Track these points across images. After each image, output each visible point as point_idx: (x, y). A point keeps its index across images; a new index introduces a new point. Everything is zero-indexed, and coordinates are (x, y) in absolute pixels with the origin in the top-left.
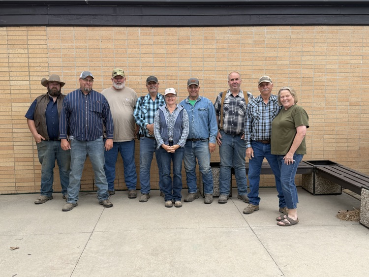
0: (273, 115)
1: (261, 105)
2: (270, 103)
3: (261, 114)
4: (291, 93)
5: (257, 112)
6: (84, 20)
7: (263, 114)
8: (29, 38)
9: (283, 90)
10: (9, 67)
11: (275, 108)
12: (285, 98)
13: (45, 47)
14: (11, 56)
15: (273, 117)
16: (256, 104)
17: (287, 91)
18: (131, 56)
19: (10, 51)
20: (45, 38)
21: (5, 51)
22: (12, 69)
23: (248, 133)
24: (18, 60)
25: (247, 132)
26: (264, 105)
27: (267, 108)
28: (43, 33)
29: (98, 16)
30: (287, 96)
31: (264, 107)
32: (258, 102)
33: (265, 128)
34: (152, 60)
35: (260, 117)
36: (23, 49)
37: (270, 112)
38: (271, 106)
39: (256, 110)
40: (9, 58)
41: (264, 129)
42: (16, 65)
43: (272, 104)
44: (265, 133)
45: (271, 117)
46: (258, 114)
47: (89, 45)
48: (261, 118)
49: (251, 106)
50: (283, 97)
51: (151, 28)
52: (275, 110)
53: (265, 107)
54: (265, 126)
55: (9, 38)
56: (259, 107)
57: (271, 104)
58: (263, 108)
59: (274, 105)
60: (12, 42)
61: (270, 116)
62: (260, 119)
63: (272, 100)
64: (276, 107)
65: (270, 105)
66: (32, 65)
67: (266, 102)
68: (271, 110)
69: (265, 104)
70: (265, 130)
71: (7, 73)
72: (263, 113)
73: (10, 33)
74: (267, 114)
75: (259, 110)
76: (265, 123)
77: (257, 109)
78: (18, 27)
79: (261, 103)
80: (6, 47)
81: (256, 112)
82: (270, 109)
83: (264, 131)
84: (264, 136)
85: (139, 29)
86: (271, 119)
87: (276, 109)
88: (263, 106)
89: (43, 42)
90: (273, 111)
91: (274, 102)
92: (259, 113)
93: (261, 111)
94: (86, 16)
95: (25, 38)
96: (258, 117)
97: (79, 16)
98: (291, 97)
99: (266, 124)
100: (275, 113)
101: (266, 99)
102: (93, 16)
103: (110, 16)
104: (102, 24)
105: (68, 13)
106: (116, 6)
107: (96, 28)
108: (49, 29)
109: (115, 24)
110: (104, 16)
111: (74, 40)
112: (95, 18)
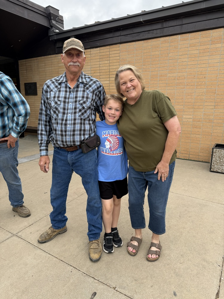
0: (81, 108)
1: (63, 89)
2: (78, 87)
3: (62, 104)
4: (135, 75)
5: (56, 99)
6: (141, 36)
7: (65, 105)
8: (111, 53)
9: (122, 71)
10: (100, 73)
11: (85, 96)
12: (129, 85)
13: (118, 58)
14: (101, 66)
15: (80, 111)
16: (56, 87)
17: (129, 72)
18: (171, 58)
19: (101, 63)
20: (119, 52)
21: (98, 63)
22: (101, 74)
23: (43, 133)
24: (104, 68)
25: (42, 130)
26: (68, 89)
27: (73, 95)
28: (118, 49)
29: (151, 31)
30: (131, 80)
31: (68, 94)
32: (60, 84)
33: (66, 128)
34: (186, 60)
35: (59, 109)
36: (107, 61)
37: (76, 102)
38: (79, 93)
39: (54, 97)
40: (100, 67)
41: (64, 129)
42: (103, 71)
43: (81, 89)
44: (66, 135)
45: (78, 110)
46: (56, 103)
47: (144, 53)
48: (61, 111)
49: (49, 90)
50: (125, 83)
51: (189, 34)
52: (85, 99)
53: (70, 92)
54: (66, 125)
55: (101, 54)
56: (60, 91)
57: (79, 89)
58: (66, 95)
59: (84, 91)
60: (102, 57)
61: (75, 108)
62: (59, 112)
63: (82, 83)
64: (88, 94)
65: (77, 91)
66: (111, 70)
67: (72, 85)
68: (78, 99)
69: (70, 88)
70: (66, 131)
71: (99, 76)
72: (65, 102)
73: (101, 51)
74: (71, 106)
75: (58, 97)
76: (66, 120)
77: (57, 95)
78: (105, 47)
79: (63, 85)
80: (99, 60)
81: (54, 100)
82: (76, 97)
83: (64, 133)
84: (64, 140)
85: (179, 37)
86: (77, 115)
87: (87, 98)
88: (66, 91)
89: (117, 55)
90: (82, 102)
91: (85, 86)
92: (59, 103)
93: (63, 99)
94: (143, 32)
95: (108, 53)
96: (57, 109)
97: (139, 33)
98: (136, 81)
99: (68, 122)
100: (84, 105)
101: (72, 80)
102: (147, 32)
103: (158, 30)
104: (153, 37)
105: (132, 32)
106: (163, 21)
107: (149, 40)
108: (121, 45)
109: (162, 35)
110: (155, 30)
111: (135, 51)
112: (149, 33)
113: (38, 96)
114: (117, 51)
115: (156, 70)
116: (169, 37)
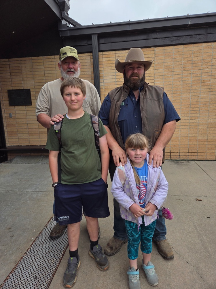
29: (194, 36)
94: (185, 36)
97: (179, 37)
102: (189, 36)
103: (202, 35)
104: (195, 41)
105: (171, 36)
106: (208, 26)
107: (190, 45)
108: (156, 49)
109: (205, 40)
110: (198, 35)
111: (173, 56)
112: (191, 38)
113: (32, 106)
114: (152, 55)
115: (198, 75)
116: (212, 43)
